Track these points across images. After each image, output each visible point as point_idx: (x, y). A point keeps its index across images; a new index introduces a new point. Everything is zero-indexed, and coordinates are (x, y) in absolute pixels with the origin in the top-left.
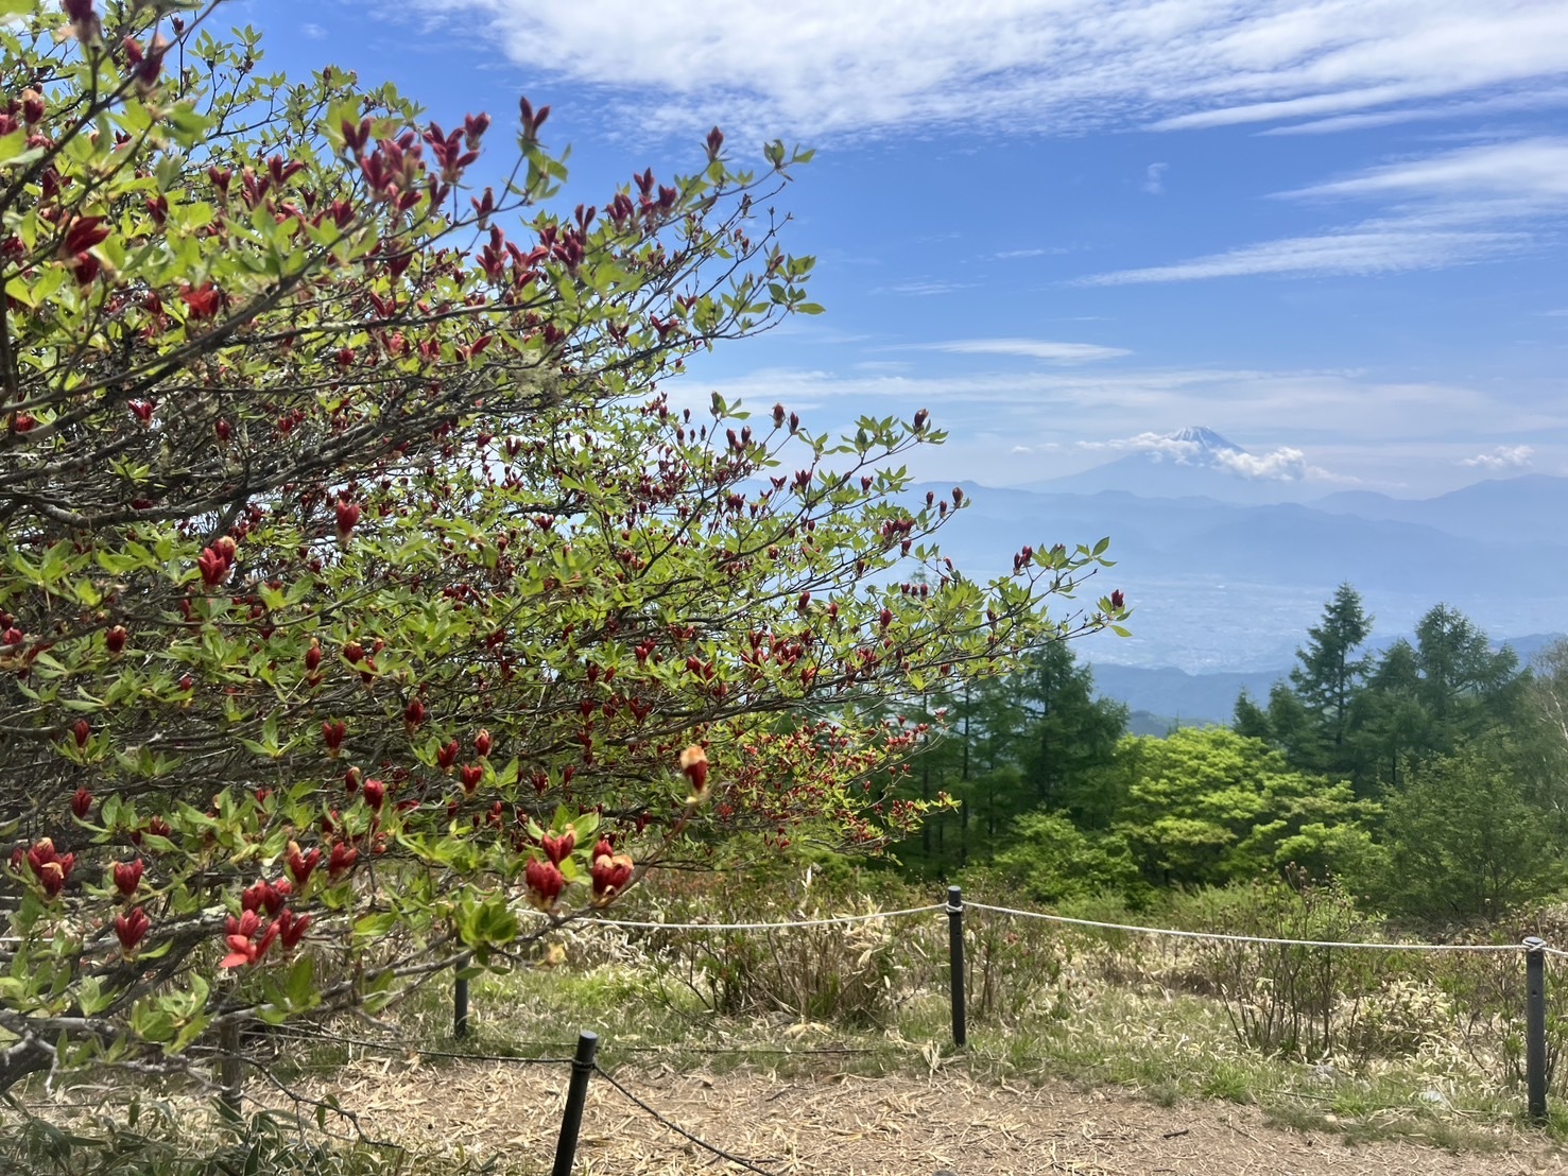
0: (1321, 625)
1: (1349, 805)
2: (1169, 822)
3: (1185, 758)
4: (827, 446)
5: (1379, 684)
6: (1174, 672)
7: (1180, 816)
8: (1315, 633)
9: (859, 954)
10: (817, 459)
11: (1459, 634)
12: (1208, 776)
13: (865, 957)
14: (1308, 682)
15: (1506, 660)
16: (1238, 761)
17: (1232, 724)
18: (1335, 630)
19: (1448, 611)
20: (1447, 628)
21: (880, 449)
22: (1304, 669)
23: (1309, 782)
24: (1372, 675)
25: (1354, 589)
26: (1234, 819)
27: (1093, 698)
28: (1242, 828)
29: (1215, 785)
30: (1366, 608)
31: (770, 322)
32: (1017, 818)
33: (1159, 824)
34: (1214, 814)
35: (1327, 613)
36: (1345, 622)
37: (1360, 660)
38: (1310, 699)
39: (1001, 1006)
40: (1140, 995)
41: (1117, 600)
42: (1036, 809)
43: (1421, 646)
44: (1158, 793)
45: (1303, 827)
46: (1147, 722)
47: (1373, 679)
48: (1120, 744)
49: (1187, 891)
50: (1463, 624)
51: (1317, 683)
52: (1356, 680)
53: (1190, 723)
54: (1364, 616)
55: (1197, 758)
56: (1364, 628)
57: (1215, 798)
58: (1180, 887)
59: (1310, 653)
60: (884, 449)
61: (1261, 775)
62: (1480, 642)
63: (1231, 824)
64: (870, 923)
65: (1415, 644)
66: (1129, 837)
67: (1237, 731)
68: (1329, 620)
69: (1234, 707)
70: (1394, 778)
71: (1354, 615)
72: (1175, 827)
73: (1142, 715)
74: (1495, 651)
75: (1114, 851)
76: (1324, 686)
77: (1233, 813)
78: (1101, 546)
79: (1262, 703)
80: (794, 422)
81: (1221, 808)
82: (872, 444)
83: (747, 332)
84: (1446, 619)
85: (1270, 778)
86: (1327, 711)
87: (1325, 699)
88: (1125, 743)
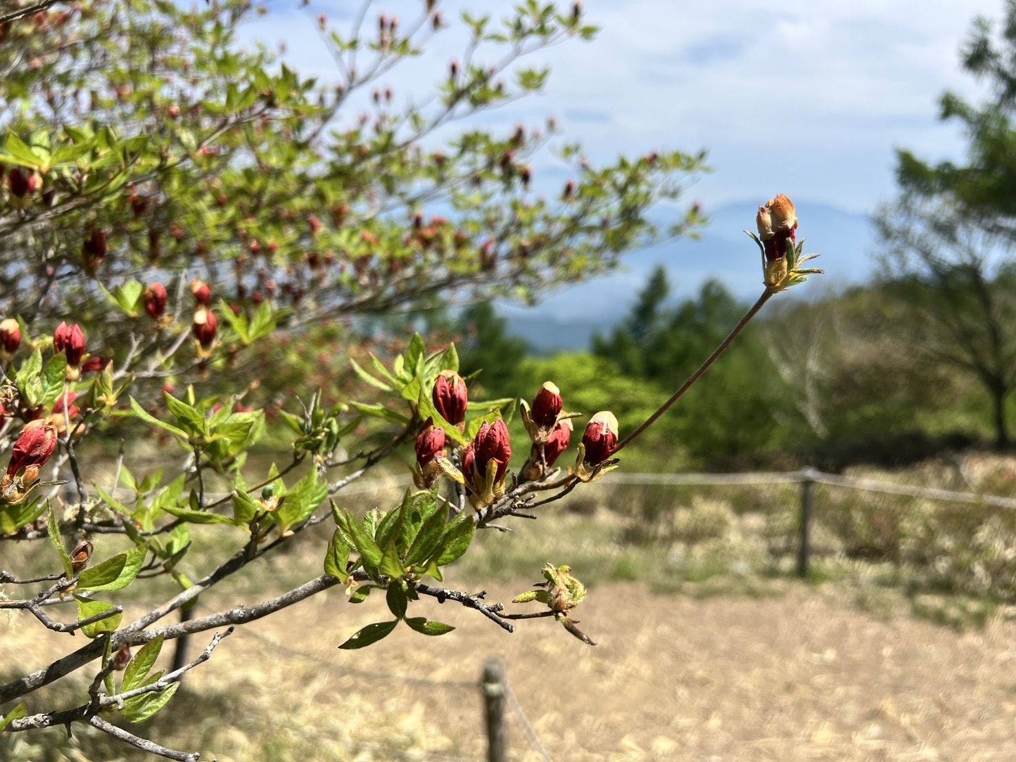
5: (675, 326)
47: (670, 323)
52: (662, 324)
88: (527, 363)
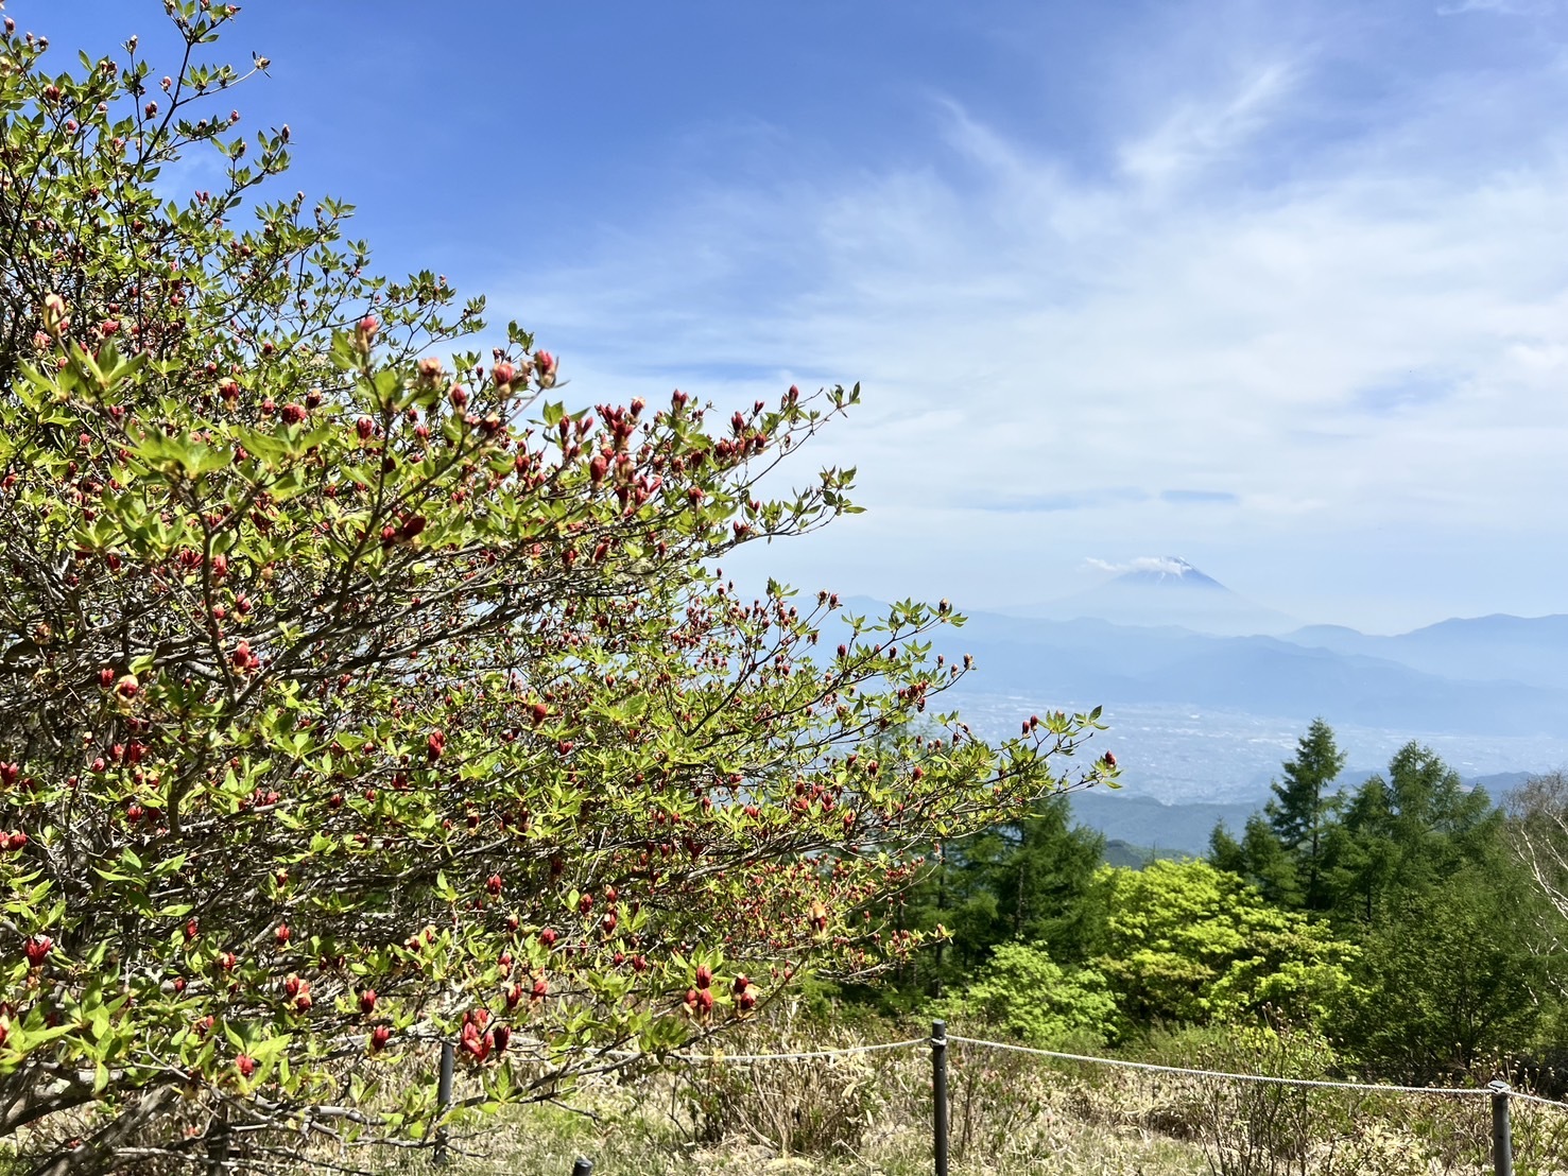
0: (1295, 760)
1: (1328, 945)
2: (1147, 956)
3: (1162, 891)
4: (864, 626)
5: (1352, 821)
6: (1149, 801)
7: (1156, 950)
8: (1290, 768)
9: (843, 1087)
10: (855, 635)
11: (1432, 772)
12: (1184, 910)
13: (848, 1091)
14: (1283, 815)
15: (1476, 799)
16: (1215, 895)
17: (1207, 856)
18: (1309, 766)
19: (1420, 748)
20: (1420, 766)
21: (909, 628)
22: (1278, 802)
23: (1288, 919)
24: (1346, 811)
25: (1327, 724)
26: (1213, 954)
27: (1071, 828)
28: (1220, 963)
29: (1191, 918)
30: (1339, 743)
31: (822, 521)
32: (994, 948)
33: (1137, 957)
34: (1190, 949)
35: (1301, 748)
36: (1317, 756)
37: (1334, 794)
38: (1285, 834)
39: (981, 1143)
40: (1119, 1136)
41: (1108, 760)
42: (1014, 939)
43: (1394, 782)
44: (1135, 926)
45: (1282, 965)
46: (1121, 853)
47: (1346, 815)
48: (1096, 875)
49: (1167, 1028)
50: (1435, 763)
51: (1293, 818)
52: (1331, 816)
53: (1166, 854)
54: (1338, 752)
55: (1174, 891)
56: (1337, 764)
57: (1194, 932)
58: (1160, 1024)
59: (1285, 787)
60: (913, 627)
61: (1239, 910)
62: (1451, 781)
63: (1210, 959)
64: (852, 1057)
65: (1388, 780)
66: (1106, 973)
67: (1213, 864)
68: (1302, 754)
69: (1209, 839)
70: (1370, 915)
71: (1327, 750)
72: (1151, 960)
73: (1116, 845)
74: (1467, 789)
75: (1092, 987)
76: (1299, 820)
77: (1213, 948)
78: (1097, 712)
79: (1238, 836)
80: (833, 601)
81: (1200, 943)
82: (903, 624)
83: (803, 530)
84: (1421, 757)
85: (1247, 913)
86: (1301, 846)
87: (1300, 834)
88: (1102, 873)
